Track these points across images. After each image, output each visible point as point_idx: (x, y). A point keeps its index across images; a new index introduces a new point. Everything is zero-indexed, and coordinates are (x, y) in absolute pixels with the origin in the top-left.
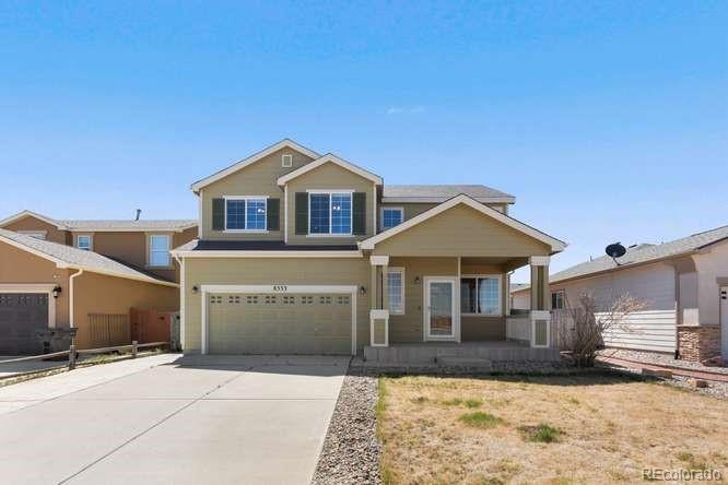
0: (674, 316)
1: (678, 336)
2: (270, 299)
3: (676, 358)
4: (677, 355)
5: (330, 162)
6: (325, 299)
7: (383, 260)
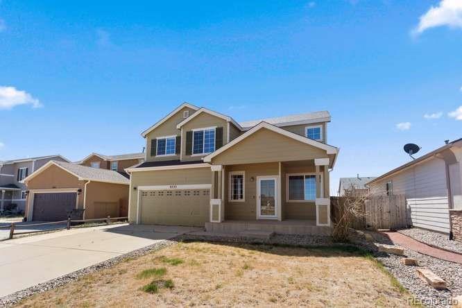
0: (447, 201)
1: (451, 219)
2: (169, 193)
3: (451, 238)
4: (451, 236)
5: (203, 112)
6: (197, 192)
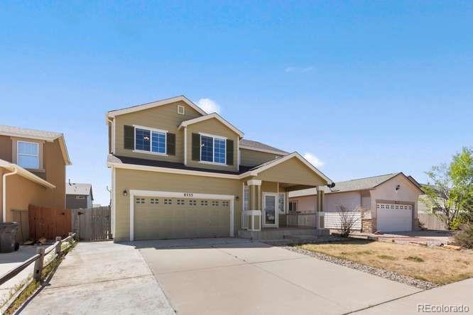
0: (360, 215)
1: (362, 223)
2: (180, 202)
4: (361, 231)
5: (215, 118)
7: (259, 183)
